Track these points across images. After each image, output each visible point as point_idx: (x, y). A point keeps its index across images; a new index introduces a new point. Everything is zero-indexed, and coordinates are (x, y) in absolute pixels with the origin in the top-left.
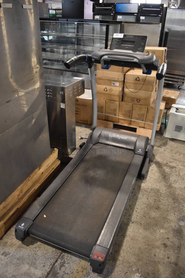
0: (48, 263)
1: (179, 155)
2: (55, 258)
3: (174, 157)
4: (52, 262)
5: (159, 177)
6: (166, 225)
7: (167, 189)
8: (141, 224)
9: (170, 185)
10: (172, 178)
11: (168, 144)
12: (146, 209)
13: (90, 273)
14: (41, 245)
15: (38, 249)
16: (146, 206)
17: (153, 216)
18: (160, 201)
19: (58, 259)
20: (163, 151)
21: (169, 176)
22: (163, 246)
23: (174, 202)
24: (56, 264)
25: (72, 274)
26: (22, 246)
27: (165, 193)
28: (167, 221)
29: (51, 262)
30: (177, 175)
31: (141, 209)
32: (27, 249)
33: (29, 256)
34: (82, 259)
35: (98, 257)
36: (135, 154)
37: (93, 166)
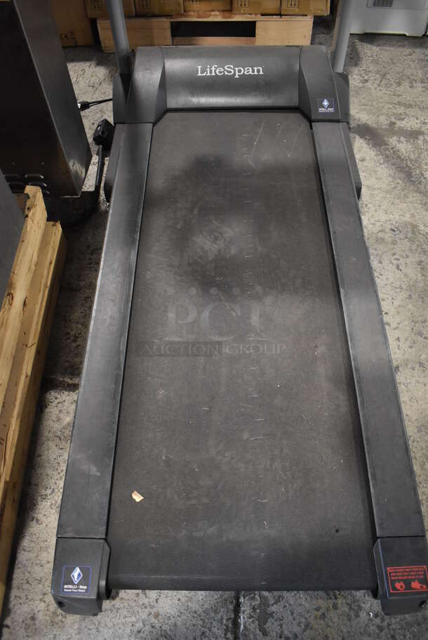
0: (215, 630)
1: (412, 87)
2: (226, 600)
3: (399, 96)
4: (224, 621)
5: (394, 178)
8: (421, 364)
11: (362, 55)
12: (410, 306)
13: (358, 601)
16: (404, 294)
19: (238, 598)
20: (361, 85)
21: (420, 167)
24: (242, 621)
25: (308, 631)
29: (222, 619)
31: (398, 312)
32: (118, 610)
33: (139, 632)
35: (408, 584)
36: (310, 121)
37: (196, 211)
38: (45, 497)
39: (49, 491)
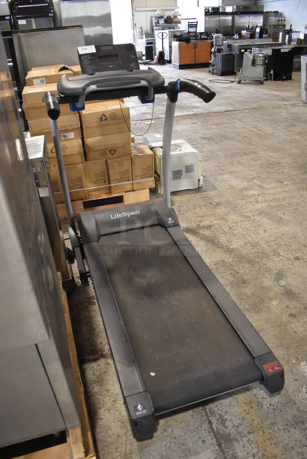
0: (204, 434)
1: (201, 209)
2: (204, 421)
3: (197, 213)
4: (207, 429)
5: (207, 245)
6: (271, 294)
7: (230, 254)
9: (228, 248)
10: (223, 239)
11: (175, 201)
12: (234, 290)
13: (260, 402)
14: (166, 422)
15: (170, 430)
17: (250, 293)
18: (238, 273)
19: (209, 419)
21: (216, 238)
22: (292, 317)
23: (253, 265)
24: (214, 427)
25: (245, 420)
26: (144, 446)
27: (233, 260)
28: (268, 290)
29: (205, 429)
30: (222, 233)
32: (156, 442)
33: (170, 447)
34: (234, 395)
35: (273, 368)
36: (166, 228)
37: (131, 270)
38: (100, 408)
39: (101, 405)
